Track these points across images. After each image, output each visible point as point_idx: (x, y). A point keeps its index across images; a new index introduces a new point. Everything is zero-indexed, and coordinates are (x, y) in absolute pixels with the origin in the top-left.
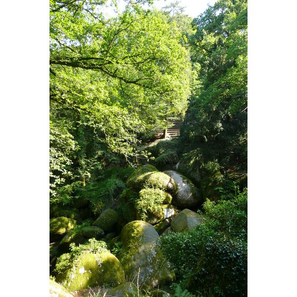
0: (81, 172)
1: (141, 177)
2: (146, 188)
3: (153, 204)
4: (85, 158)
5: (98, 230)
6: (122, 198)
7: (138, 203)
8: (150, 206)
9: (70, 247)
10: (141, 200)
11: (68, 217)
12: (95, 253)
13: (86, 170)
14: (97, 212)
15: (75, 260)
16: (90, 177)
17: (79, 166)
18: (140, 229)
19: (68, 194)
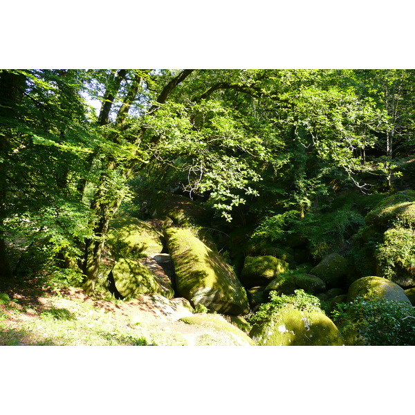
0: (297, 197)
1: (390, 209)
2: (398, 227)
3: (407, 254)
4: (305, 178)
5: (317, 281)
6: (357, 240)
7: (381, 249)
8: (402, 257)
9: (269, 296)
10: (385, 246)
11: (277, 258)
12: (302, 310)
13: (305, 195)
14: (318, 256)
15: (275, 313)
16: (309, 205)
17: (296, 189)
18: (378, 290)
19: (279, 226)
